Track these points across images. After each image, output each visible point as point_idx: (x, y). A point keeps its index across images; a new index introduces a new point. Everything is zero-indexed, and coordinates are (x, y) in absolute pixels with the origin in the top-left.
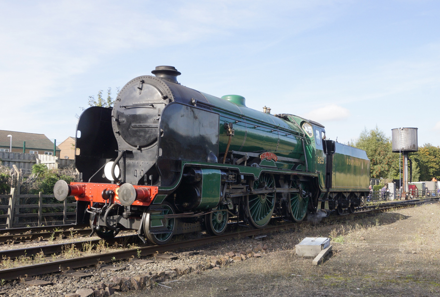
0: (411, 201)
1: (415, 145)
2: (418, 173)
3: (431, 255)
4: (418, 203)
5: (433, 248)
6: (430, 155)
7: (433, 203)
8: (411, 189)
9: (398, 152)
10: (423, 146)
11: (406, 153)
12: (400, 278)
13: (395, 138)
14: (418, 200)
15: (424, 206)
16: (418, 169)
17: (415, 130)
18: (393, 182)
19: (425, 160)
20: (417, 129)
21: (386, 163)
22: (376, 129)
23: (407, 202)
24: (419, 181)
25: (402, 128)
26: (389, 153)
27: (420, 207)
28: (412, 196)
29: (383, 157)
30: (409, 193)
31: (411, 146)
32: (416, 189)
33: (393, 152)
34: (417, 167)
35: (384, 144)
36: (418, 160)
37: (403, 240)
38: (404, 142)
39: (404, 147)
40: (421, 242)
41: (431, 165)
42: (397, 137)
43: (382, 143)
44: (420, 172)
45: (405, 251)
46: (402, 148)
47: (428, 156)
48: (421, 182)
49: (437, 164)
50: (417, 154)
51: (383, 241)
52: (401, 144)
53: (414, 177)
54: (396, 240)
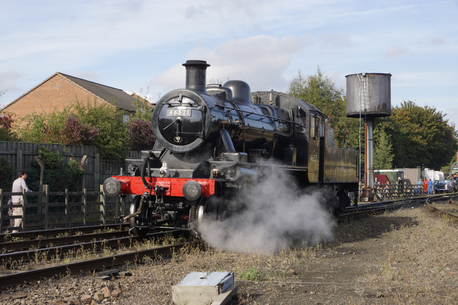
0: (379, 204)
1: (386, 104)
2: (391, 153)
3: (408, 299)
4: (392, 208)
5: (412, 285)
6: (411, 121)
7: (416, 206)
9: (356, 116)
10: (400, 106)
11: (371, 118)
13: (352, 91)
14: (392, 202)
15: (400, 212)
16: (391, 146)
17: (386, 78)
19: (404, 130)
20: (390, 75)
22: (317, 74)
23: (371, 205)
24: (393, 168)
25: (364, 74)
26: (341, 118)
28: (380, 196)
31: (379, 106)
32: (388, 183)
33: (349, 116)
34: (389, 143)
35: (333, 102)
36: (391, 130)
37: (361, 274)
38: (367, 99)
39: (367, 107)
40: (392, 276)
41: (414, 139)
42: (356, 90)
43: (329, 101)
44: (394, 151)
45: (364, 292)
46: (363, 109)
47: (408, 124)
48: (397, 170)
49: (424, 138)
50: (389, 120)
51: (328, 276)
52: (363, 102)
53: (384, 162)
54: (350, 273)
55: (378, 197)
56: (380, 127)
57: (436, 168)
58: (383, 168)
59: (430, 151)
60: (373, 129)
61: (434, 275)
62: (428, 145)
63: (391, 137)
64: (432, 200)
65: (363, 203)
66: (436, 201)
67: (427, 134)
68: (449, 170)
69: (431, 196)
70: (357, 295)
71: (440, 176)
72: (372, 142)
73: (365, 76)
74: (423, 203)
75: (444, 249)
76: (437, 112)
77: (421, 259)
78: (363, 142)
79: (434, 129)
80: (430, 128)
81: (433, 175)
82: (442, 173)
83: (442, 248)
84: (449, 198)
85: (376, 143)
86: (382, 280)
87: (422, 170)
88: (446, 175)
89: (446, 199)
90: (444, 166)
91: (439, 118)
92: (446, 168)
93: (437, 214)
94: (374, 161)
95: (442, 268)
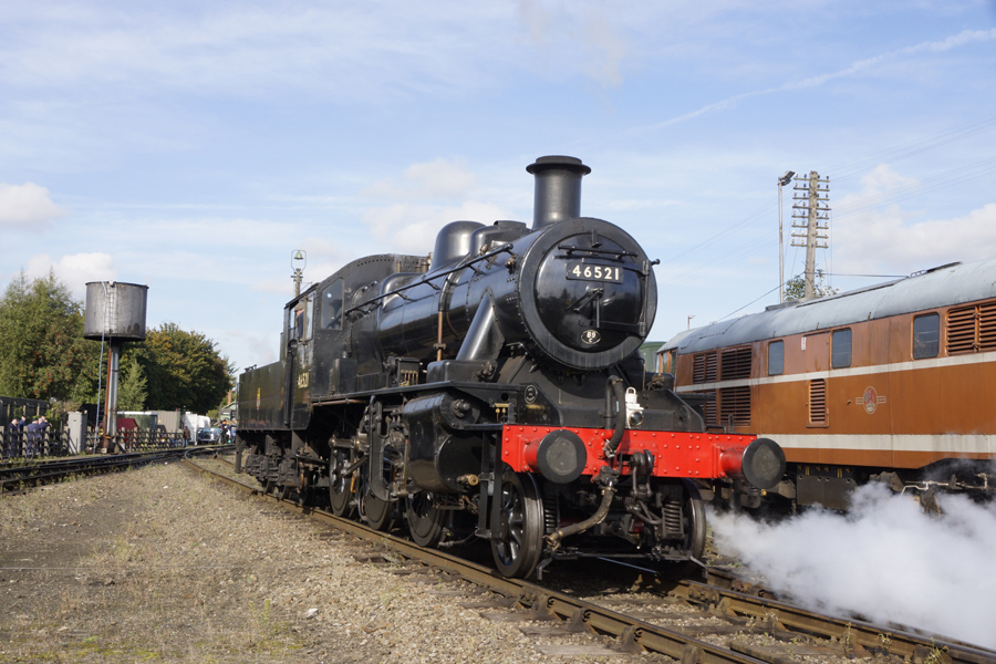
0: (121, 458)
1: (139, 325)
3: (147, 586)
4: (138, 462)
5: (155, 568)
6: (172, 349)
7: (170, 462)
8: (123, 429)
9: (98, 338)
10: (158, 329)
11: (118, 342)
12: (66, 646)
13: (94, 303)
14: (139, 455)
15: (148, 469)
16: (145, 381)
17: (142, 291)
18: (80, 410)
19: (162, 361)
20: (146, 288)
21: (66, 363)
22: (48, 278)
23: (110, 459)
24: (145, 410)
25: (111, 283)
26: (76, 340)
27: (139, 472)
28: (123, 446)
29: (60, 348)
30: (118, 438)
31: (129, 327)
32: (136, 429)
33: (87, 338)
34: (142, 377)
35: (67, 317)
36: (145, 359)
37: (86, 554)
38: (114, 316)
39: (113, 327)
40: (128, 555)
41: (175, 373)
42: (99, 303)
43: (61, 315)
44: (148, 389)
45: (88, 579)
46: (108, 329)
47: (169, 353)
48: (149, 413)
49: (188, 372)
50: (143, 346)
51: (39, 557)
52: (107, 320)
53: (134, 401)
54: (70, 553)
55: (121, 448)
56: (129, 354)
57: (202, 412)
58: (130, 410)
59: (194, 389)
60: (120, 357)
61: (186, 553)
62: (193, 382)
63: (144, 369)
64: (192, 453)
65: (99, 455)
66: (197, 455)
67: (192, 367)
68: (217, 415)
70: (77, 583)
71: (206, 422)
72: (116, 374)
73: (113, 286)
74: (180, 457)
75: (201, 519)
76: (206, 339)
77: (170, 531)
78: (105, 373)
79: (201, 361)
81: (196, 422)
82: (208, 419)
83: (199, 517)
84: (215, 452)
85: (123, 375)
86: (113, 563)
87: (183, 413)
88: (213, 421)
89: (209, 453)
90: (212, 409)
91: (208, 348)
92: (214, 412)
93: (197, 472)
94: (118, 399)
95: (196, 543)
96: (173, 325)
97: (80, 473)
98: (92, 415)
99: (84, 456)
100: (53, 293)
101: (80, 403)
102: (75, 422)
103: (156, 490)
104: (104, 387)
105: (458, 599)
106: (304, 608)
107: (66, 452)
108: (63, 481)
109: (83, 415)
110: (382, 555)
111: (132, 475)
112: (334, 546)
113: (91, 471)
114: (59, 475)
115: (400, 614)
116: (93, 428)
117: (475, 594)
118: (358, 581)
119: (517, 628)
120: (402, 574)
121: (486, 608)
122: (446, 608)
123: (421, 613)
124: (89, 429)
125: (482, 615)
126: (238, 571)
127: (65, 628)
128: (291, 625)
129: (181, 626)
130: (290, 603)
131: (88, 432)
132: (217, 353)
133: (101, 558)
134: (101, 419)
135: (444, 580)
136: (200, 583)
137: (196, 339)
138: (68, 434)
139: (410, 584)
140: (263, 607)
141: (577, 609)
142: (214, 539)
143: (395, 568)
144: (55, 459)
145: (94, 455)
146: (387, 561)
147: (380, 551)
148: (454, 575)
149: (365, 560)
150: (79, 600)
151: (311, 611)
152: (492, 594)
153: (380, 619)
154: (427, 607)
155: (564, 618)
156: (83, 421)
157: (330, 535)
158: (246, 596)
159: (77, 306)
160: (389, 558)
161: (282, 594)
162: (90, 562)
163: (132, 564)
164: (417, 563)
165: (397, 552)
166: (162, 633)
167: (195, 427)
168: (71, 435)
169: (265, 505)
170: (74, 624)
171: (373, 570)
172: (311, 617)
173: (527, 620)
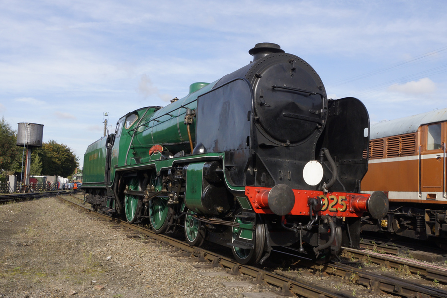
0: (31, 194)
1: (40, 140)
2: (41, 167)
3: (41, 247)
4: (38, 197)
5: (44, 239)
6: (53, 151)
7: (51, 196)
8: (32, 183)
9: (22, 145)
10: (48, 142)
11: (31, 147)
12: (7, 271)
13: (21, 132)
14: (38, 194)
15: (42, 199)
16: (41, 163)
17: (41, 127)
18: (14, 175)
19: (49, 155)
20: (43, 125)
21: (9, 155)
22: (2, 121)
23: (26, 195)
24: (41, 175)
25: (28, 123)
26: (13, 146)
27: (38, 201)
28: (32, 190)
29: (6, 149)
30: (30, 187)
31: (36, 141)
32: (37, 183)
33: (18, 145)
34: (40, 162)
35: (9, 137)
36: (42, 154)
37: (16, 233)
38: (29, 137)
39: (29, 141)
40: (34, 234)
41: (54, 160)
42: (23, 131)
43: (7, 136)
44: (43, 166)
45: (17, 244)
46: (27, 142)
47: (52, 152)
48: (43, 177)
49: (59, 160)
50: (41, 149)
52: (27, 138)
53: (37, 171)
54: (9, 233)
55: (31, 191)
56: (35, 153)
57: (65, 177)
58: (35, 175)
59: (62, 167)
60: (31, 154)
61: (57, 234)
62: (61, 164)
63: (41, 159)
64: (61, 193)
65: (22, 193)
66: (62, 194)
67: (61, 158)
68: (71, 178)
69: (60, 191)
70: (12, 245)
71: (66, 181)
72: (30, 160)
73: (29, 125)
74: (55, 195)
75: (64, 220)
76: (67, 147)
77: (51, 225)
78: (25, 160)
79: (65, 156)
80: (63, 155)
81: (62, 180)
82: (67, 180)
84: (70, 193)
85: (32, 161)
86: (27, 237)
87: (57, 177)
88: (69, 181)
89: (68, 193)
91: (68, 150)
92: (70, 176)
93: (62, 201)
94: (30, 171)
95: (62, 230)
96: (54, 141)
97: (14, 200)
98: (19, 177)
99: (15, 194)
100: (4, 126)
101: (14, 172)
102: (12, 180)
103: (45, 208)
104: (24, 166)
105: (168, 253)
106: (106, 256)
107: (8, 192)
108: (7, 204)
109: (16, 177)
110: (138, 235)
111: (36, 201)
112: (118, 231)
113: (18, 200)
114: (5, 201)
115: (145, 259)
116: (20, 182)
117: (175, 251)
118: (128, 245)
119: (192, 265)
120: (146, 243)
121: (180, 257)
122: (163, 256)
123: (153, 259)
124: (18, 182)
125: (178, 260)
126: (79, 241)
127: (7, 263)
128: (100, 263)
129: (55, 263)
130: (100, 254)
131: (17, 184)
132: (72, 153)
133: (21, 235)
134: (23, 178)
135: (163, 246)
136: (63, 246)
137: (63, 147)
138: (9, 184)
139: (149, 247)
140: (89, 255)
141: (216, 258)
142: (69, 228)
143: (143, 241)
144: (3, 194)
145: (20, 193)
146: (140, 238)
147: (137, 234)
148: (167, 244)
149: (130, 237)
150: (13, 251)
151: (109, 258)
152: (182, 251)
153: (136, 261)
154: (156, 256)
155: (211, 261)
156: (15, 179)
157: (117, 227)
158: (82, 251)
159: (14, 132)
160: (141, 237)
161: (97, 250)
162: (17, 236)
163: (35, 238)
164: (152, 239)
165: (144, 234)
166: (47, 266)
167: (62, 182)
168: (10, 185)
169: (90, 215)
170: (11, 262)
171: (134, 242)
172: (109, 260)
173: (196, 262)
